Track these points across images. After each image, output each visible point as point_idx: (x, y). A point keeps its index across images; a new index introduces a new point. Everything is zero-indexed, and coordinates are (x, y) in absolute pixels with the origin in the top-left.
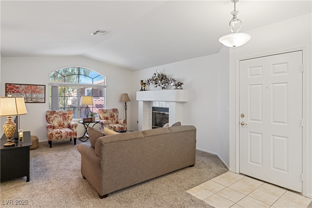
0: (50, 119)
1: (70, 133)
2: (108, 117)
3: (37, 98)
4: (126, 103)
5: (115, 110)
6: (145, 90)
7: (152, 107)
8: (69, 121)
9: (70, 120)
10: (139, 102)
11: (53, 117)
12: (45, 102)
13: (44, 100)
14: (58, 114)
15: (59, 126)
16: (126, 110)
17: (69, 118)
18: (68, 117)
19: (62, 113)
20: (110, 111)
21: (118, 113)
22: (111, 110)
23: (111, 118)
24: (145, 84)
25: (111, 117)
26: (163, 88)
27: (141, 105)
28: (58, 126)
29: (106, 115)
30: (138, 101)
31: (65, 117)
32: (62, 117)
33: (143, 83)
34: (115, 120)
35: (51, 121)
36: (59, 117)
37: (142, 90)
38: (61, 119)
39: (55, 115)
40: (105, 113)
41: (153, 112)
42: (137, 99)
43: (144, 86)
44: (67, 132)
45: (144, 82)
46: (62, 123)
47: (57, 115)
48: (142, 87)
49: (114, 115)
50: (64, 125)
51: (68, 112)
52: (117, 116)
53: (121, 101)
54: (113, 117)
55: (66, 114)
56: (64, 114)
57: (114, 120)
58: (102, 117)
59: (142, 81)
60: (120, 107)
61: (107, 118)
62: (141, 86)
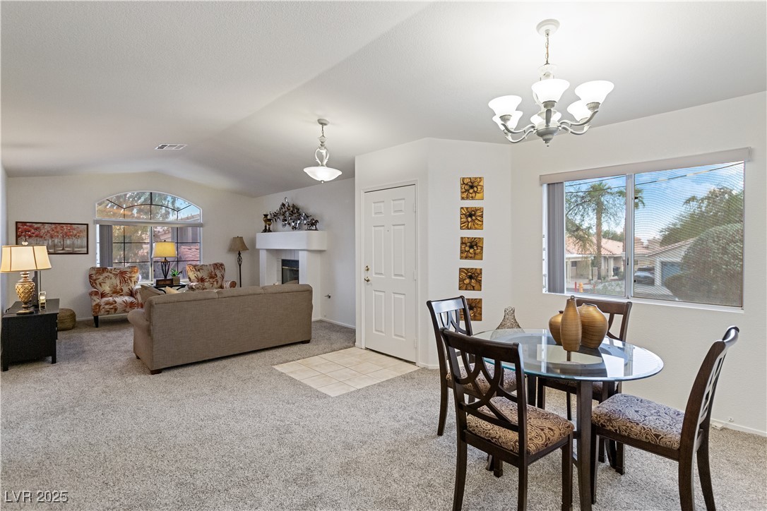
0: (97, 282)
1: (132, 303)
2: (205, 277)
3: (73, 245)
4: (239, 254)
5: (219, 266)
6: (270, 231)
7: (280, 260)
8: (132, 285)
9: (133, 283)
10: (261, 251)
11: (101, 277)
12: (87, 253)
13: (86, 249)
14: (111, 273)
15: (114, 293)
16: (240, 266)
17: (132, 279)
18: (130, 277)
19: (118, 271)
20: (209, 267)
21: (223, 271)
22: (210, 265)
23: (211, 280)
24: (270, 220)
25: (211, 277)
26: (294, 228)
27: (263, 256)
28: (111, 292)
29: (200, 274)
30: (259, 250)
31: (124, 278)
32: (118, 278)
33: (267, 220)
34: (217, 282)
35: (98, 285)
36: (113, 278)
37: (265, 231)
38: (117, 281)
39: (106, 274)
40: (199, 271)
41: (283, 269)
42: (258, 247)
43: (269, 225)
44: (125, 302)
45: (269, 217)
46: (118, 288)
47: (108, 274)
48: (266, 227)
49: (216, 275)
50: (122, 291)
51: (129, 270)
52: (223, 277)
53: (231, 250)
54: (213, 278)
55: (125, 272)
56: (122, 273)
57: (215, 283)
58: (193, 277)
59: (266, 216)
60: (229, 261)
61: (202, 280)
62: (264, 224)
